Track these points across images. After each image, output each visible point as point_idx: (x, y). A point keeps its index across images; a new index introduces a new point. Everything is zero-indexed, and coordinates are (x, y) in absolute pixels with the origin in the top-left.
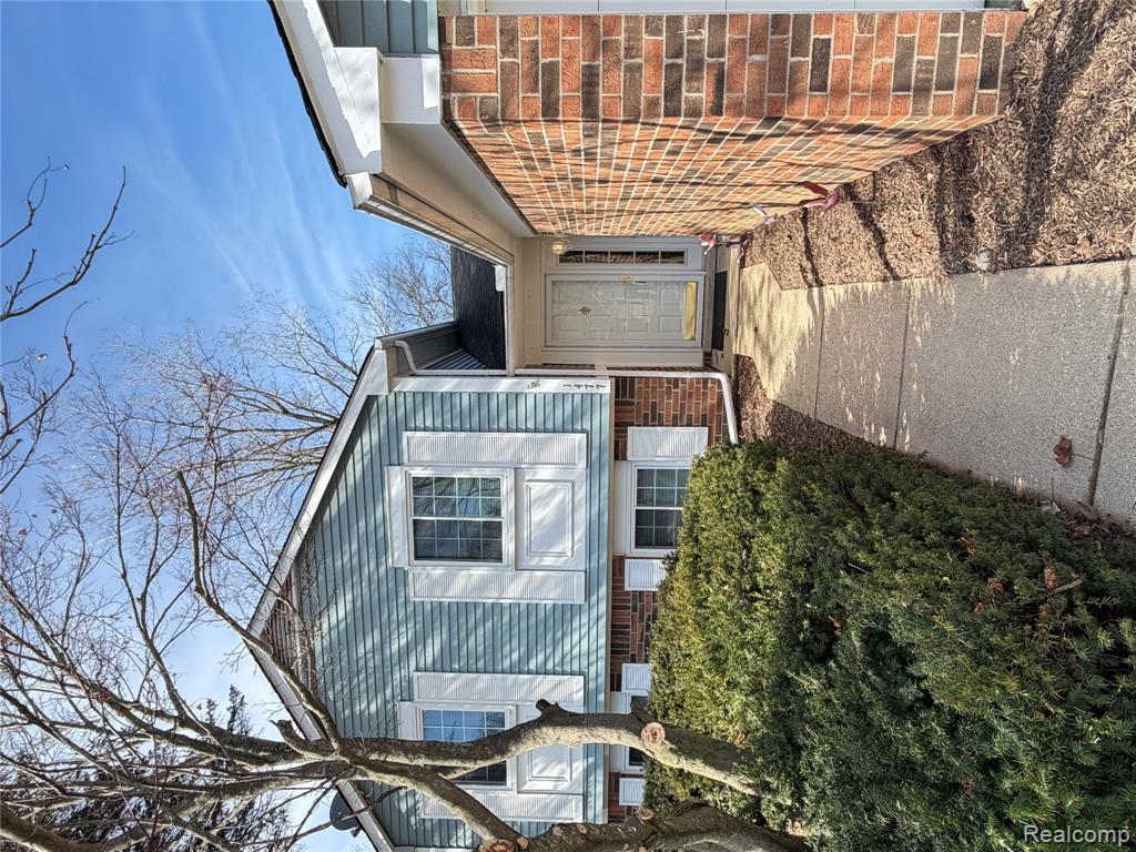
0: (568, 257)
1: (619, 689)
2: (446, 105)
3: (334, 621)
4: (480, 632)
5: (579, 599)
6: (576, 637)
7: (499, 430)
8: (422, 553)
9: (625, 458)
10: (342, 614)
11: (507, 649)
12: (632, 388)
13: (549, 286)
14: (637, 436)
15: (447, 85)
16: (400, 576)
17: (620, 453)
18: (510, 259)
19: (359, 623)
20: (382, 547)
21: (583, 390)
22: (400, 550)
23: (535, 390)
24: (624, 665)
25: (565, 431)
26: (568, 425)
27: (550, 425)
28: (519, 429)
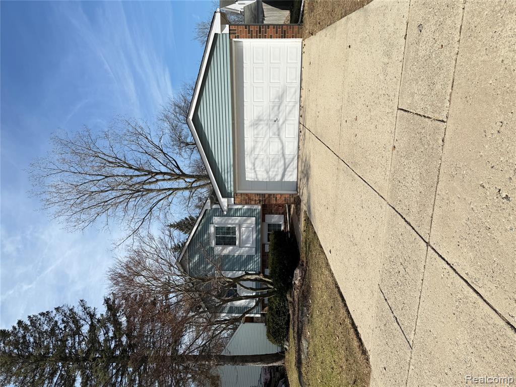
2: (234, 203)
3: (194, 261)
4: (229, 264)
5: (254, 254)
7: (238, 216)
8: (217, 244)
9: (265, 222)
10: (196, 259)
11: (235, 267)
12: (266, 207)
14: (267, 217)
15: (234, 201)
16: (212, 249)
17: (263, 220)
19: (201, 261)
20: (208, 243)
21: (255, 208)
22: (213, 243)
23: (244, 208)
24: (265, 269)
25: (250, 217)
26: (251, 215)
27: (247, 215)
28: (240, 216)
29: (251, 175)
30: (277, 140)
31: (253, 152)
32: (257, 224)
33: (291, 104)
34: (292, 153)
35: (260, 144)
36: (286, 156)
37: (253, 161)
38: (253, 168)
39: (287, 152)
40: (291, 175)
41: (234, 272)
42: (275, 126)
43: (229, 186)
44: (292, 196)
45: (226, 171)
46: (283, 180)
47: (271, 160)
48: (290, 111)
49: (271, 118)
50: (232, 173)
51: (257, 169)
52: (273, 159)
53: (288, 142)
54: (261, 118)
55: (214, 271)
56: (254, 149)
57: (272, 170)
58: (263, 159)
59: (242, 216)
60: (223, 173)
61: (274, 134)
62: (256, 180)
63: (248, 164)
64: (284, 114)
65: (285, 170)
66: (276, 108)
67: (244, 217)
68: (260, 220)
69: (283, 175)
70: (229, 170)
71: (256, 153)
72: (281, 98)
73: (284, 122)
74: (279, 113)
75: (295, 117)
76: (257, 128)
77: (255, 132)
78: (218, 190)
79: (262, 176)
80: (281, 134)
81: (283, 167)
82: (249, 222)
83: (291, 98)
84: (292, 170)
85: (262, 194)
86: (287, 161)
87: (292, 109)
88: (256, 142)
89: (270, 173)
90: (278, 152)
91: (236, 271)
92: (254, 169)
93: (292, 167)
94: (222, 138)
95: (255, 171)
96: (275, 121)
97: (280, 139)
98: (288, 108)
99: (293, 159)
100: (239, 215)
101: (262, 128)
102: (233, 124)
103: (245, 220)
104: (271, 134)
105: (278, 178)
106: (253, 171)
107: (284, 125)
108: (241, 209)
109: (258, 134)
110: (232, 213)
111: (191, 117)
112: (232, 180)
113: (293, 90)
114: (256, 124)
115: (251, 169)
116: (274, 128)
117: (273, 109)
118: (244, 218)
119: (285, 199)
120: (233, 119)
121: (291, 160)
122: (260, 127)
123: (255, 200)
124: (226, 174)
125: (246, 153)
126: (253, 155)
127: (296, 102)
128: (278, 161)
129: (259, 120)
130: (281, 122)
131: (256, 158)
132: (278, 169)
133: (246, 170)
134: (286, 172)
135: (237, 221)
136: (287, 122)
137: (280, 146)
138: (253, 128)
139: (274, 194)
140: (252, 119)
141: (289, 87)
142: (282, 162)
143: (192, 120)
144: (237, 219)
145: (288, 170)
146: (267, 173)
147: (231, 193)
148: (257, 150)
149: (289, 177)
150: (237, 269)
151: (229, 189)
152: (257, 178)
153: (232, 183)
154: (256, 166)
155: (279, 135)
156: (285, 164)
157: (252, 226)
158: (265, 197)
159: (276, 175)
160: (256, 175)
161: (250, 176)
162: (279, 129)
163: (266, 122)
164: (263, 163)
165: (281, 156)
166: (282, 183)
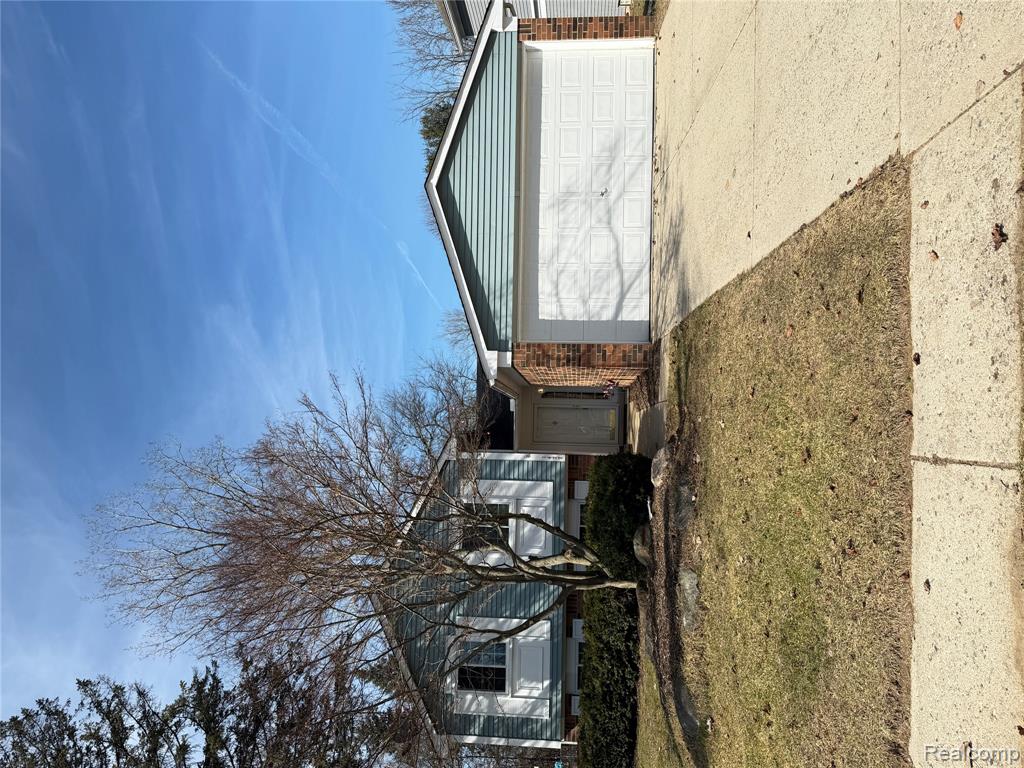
0: (545, 395)
1: (571, 636)
2: (512, 363)
6: (542, 602)
7: (514, 479)
8: (466, 547)
9: (573, 497)
11: (503, 609)
12: (577, 461)
13: (536, 410)
14: (580, 486)
15: (513, 358)
17: (571, 492)
18: (517, 396)
21: (552, 460)
23: (528, 459)
24: (574, 620)
25: (542, 480)
26: (544, 477)
27: (534, 477)
28: (519, 479)
29: (549, 307)
30: (605, 232)
31: (555, 258)
32: (556, 498)
33: (635, 161)
34: (638, 260)
35: (569, 244)
36: (625, 267)
37: (555, 278)
38: (554, 292)
39: (626, 258)
40: (635, 307)
41: (501, 620)
42: (602, 204)
43: (503, 325)
44: (640, 349)
45: (498, 294)
46: (619, 319)
47: (592, 274)
48: (632, 175)
49: (595, 188)
50: (510, 297)
51: (563, 295)
52: (598, 271)
53: (629, 236)
54: (572, 189)
55: (454, 618)
56: (557, 251)
57: (594, 296)
58: (576, 272)
59: (523, 480)
60: (492, 298)
61: (600, 221)
62: (560, 318)
63: (544, 286)
64: (621, 179)
65: (622, 296)
66: (604, 169)
67: (528, 480)
68: (563, 490)
69: (619, 308)
70: (504, 291)
71: (562, 259)
72: (613, 150)
73: (620, 196)
74: (610, 178)
75: (642, 186)
76: (564, 209)
77: (562, 217)
78: (480, 332)
79: (573, 311)
80: (613, 222)
81: (617, 291)
82: (538, 492)
83: (636, 150)
84: (638, 296)
85: (574, 345)
86: (626, 276)
87: (637, 169)
88: (563, 237)
89: (591, 303)
90: (608, 257)
91: (506, 617)
92: (557, 294)
93: (638, 290)
94: (493, 223)
95: (558, 301)
96: (602, 194)
97: (611, 230)
98: (627, 168)
99: (640, 271)
100: (516, 476)
101: (576, 209)
102: (517, 198)
103: (531, 489)
104: (593, 222)
105: (607, 315)
106: (555, 299)
107: (621, 203)
108: (522, 462)
109: (566, 222)
110: (502, 471)
111: (434, 181)
112: (510, 312)
113: (638, 135)
114: (565, 201)
115: (550, 295)
116: (600, 209)
117: (597, 169)
118: (529, 482)
119: (624, 356)
120: (518, 188)
121: (634, 274)
122: (571, 208)
123: (559, 359)
124: (498, 301)
125: (540, 261)
126: (556, 265)
127: (644, 158)
128: (608, 276)
129: (569, 193)
130: (613, 196)
131: (562, 271)
132: (608, 293)
133: (540, 296)
134: (626, 300)
135: (511, 492)
136: (626, 197)
137: (612, 246)
138: (556, 209)
139: (599, 345)
140: (556, 191)
141: (630, 128)
142: (616, 280)
143: (437, 187)
144: (511, 485)
145: (628, 296)
146: (585, 302)
147: (507, 341)
148: (563, 255)
149: (632, 311)
150: (508, 613)
151: (503, 332)
152: (561, 313)
153: (510, 320)
154: (560, 287)
155: (609, 223)
156: (622, 283)
157: (546, 503)
158: (579, 351)
159: (603, 307)
160: (561, 306)
161: (547, 310)
162: (609, 211)
163: (583, 196)
164: (575, 282)
165: (614, 265)
166: (615, 324)
